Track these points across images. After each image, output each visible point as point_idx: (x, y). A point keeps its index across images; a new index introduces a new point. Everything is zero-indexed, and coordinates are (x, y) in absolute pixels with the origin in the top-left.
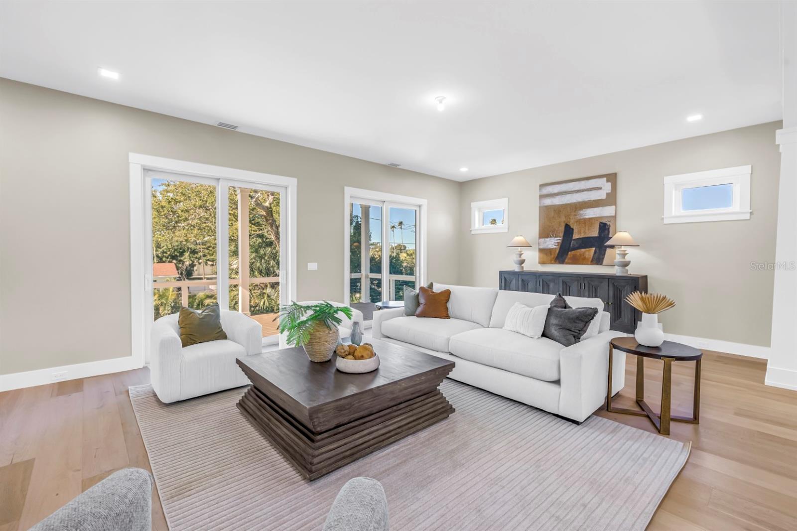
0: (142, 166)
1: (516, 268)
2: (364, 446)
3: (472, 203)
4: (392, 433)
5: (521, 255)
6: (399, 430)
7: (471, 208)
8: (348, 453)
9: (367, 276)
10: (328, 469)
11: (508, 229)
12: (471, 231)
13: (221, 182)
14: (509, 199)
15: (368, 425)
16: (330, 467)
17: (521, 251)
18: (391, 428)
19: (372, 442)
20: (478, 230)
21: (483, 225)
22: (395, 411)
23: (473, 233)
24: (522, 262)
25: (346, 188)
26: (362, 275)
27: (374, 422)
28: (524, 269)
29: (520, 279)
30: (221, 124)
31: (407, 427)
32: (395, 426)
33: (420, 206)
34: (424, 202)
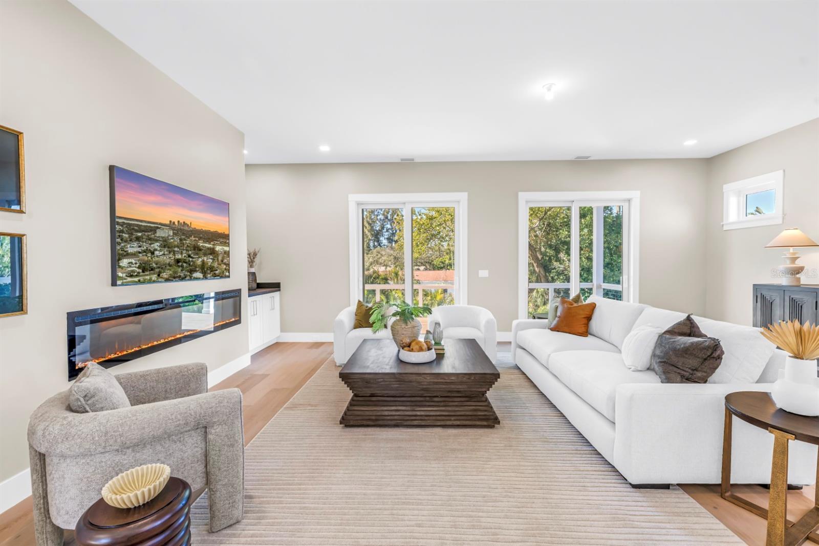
0: (356, 202)
1: (784, 281)
2: (389, 418)
3: (725, 186)
4: (418, 418)
5: (794, 260)
6: (426, 418)
7: (723, 193)
8: (374, 418)
9: (599, 287)
10: (355, 422)
11: (783, 218)
12: (723, 225)
13: (406, 205)
14: (784, 171)
15: (397, 403)
16: (356, 422)
17: (794, 254)
18: (418, 413)
19: (396, 417)
20: (733, 223)
21: (746, 216)
22: (428, 401)
23: (725, 228)
24: (799, 270)
25: (520, 194)
26: (593, 285)
27: (404, 404)
28: (802, 282)
29: (787, 299)
30: (402, 160)
31: (434, 418)
32: (423, 413)
33: (629, 200)
34: (635, 195)
